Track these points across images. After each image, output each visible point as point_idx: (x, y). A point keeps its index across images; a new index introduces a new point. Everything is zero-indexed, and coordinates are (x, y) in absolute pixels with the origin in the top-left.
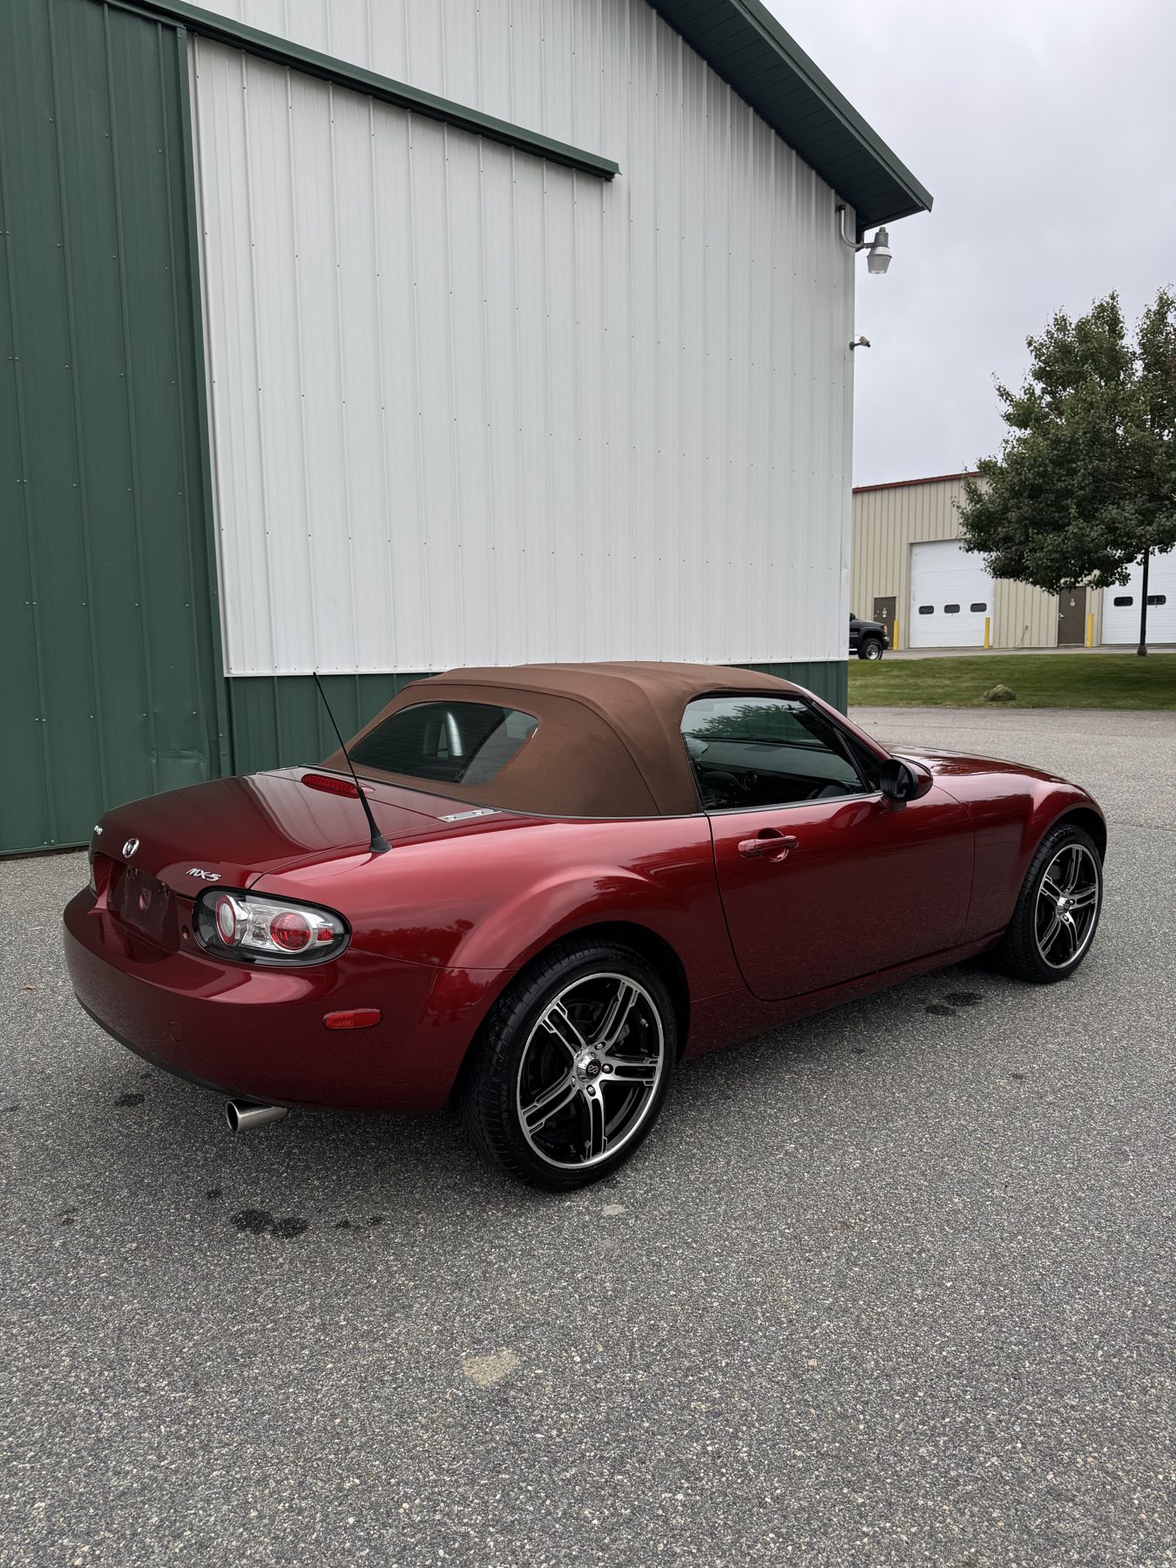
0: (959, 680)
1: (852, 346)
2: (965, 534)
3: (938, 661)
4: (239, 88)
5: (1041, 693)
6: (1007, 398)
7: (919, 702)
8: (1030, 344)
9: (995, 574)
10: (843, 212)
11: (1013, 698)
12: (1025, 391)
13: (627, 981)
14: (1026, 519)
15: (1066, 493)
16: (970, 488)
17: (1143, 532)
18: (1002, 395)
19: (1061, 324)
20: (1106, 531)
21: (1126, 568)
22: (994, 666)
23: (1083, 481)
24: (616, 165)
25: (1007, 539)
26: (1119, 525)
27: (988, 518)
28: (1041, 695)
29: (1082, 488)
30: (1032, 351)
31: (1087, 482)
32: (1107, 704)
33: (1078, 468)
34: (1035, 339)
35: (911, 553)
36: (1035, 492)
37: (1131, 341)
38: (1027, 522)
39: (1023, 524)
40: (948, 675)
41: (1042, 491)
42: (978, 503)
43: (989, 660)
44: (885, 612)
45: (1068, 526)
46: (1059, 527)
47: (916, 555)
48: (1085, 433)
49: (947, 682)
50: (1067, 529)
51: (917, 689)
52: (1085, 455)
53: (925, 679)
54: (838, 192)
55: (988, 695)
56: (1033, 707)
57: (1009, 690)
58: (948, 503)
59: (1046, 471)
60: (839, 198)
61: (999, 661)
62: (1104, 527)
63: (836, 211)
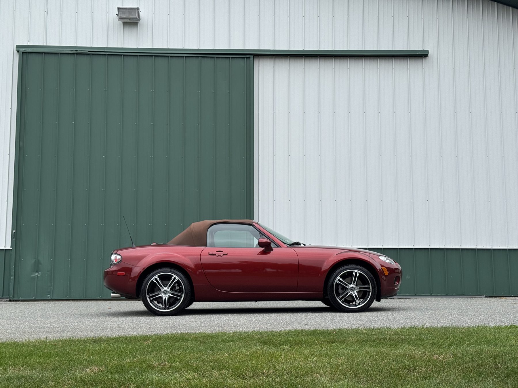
4: (273, 67)
13: (174, 276)
24: (427, 51)
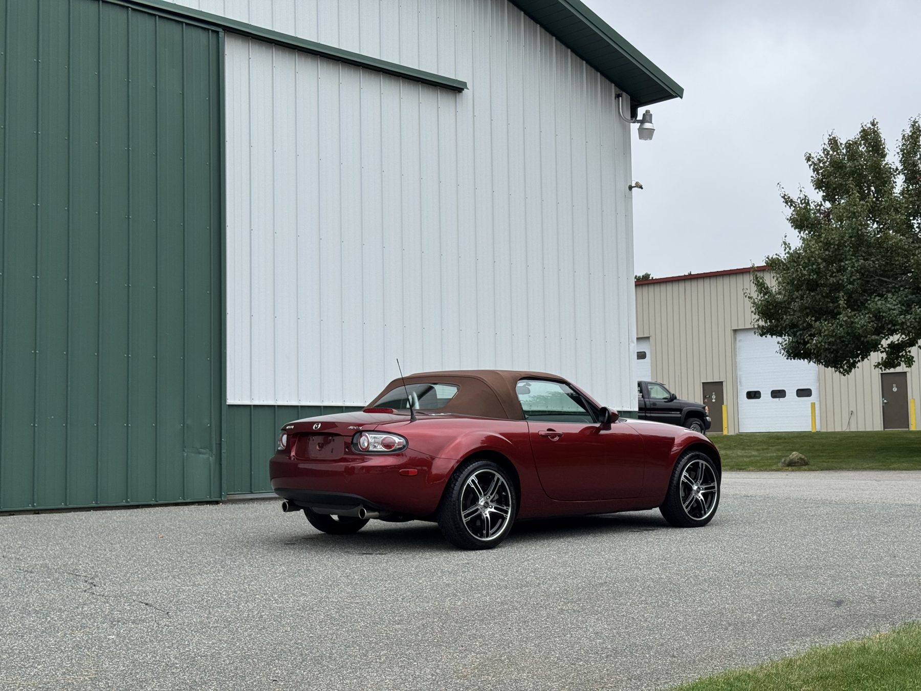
0: (765, 451)
1: (631, 188)
2: (758, 320)
3: (750, 436)
4: (247, 58)
5: (833, 460)
6: (791, 205)
7: (726, 468)
8: (808, 159)
9: (789, 355)
10: (621, 98)
11: (806, 464)
12: (801, 201)
13: (498, 475)
14: (807, 308)
15: (838, 287)
16: (758, 282)
17: (904, 321)
18: (787, 203)
19: (834, 143)
20: (874, 319)
21: (910, 352)
22: (799, 440)
23: (851, 277)
24: (465, 84)
25: (793, 326)
26: (884, 314)
27: (775, 307)
28: (832, 462)
29: (851, 283)
30: (810, 166)
31: (855, 278)
32: (885, 467)
33: (847, 266)
34: (812, 155)
35: (735, 339)
36: (812, 286)
37: (893, 159)
38: (808, 311)
39: (805, 312)
40: (756, 448)
41: (817, 285)
42: (766, 295)
43: (796, 435)
44: (714, 397)
45: (840, 315)
46: (834, 315)
47: (740, 341)
48: (851, 237)
49: (754, 453)
50: (838, 317)
51: (728, 458)
52: (852, 255)
53: (735, 451)
54: (616, 85)
55: (785, 461)
56: (821, 470)
57: (803, 457)
58: (741, 293)
59: (820, 268)
60: (618, 89)
61: (803, 436)
62: (871, 316)
63: (615, 97)
